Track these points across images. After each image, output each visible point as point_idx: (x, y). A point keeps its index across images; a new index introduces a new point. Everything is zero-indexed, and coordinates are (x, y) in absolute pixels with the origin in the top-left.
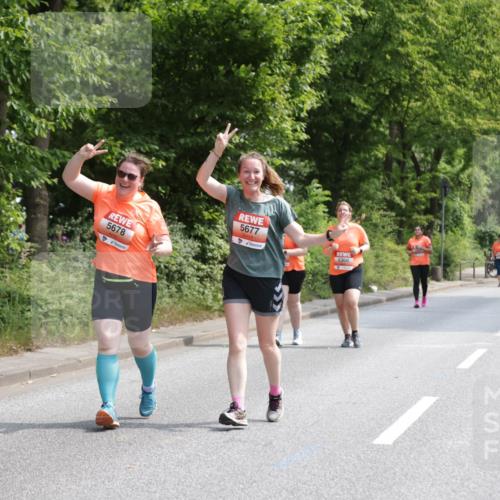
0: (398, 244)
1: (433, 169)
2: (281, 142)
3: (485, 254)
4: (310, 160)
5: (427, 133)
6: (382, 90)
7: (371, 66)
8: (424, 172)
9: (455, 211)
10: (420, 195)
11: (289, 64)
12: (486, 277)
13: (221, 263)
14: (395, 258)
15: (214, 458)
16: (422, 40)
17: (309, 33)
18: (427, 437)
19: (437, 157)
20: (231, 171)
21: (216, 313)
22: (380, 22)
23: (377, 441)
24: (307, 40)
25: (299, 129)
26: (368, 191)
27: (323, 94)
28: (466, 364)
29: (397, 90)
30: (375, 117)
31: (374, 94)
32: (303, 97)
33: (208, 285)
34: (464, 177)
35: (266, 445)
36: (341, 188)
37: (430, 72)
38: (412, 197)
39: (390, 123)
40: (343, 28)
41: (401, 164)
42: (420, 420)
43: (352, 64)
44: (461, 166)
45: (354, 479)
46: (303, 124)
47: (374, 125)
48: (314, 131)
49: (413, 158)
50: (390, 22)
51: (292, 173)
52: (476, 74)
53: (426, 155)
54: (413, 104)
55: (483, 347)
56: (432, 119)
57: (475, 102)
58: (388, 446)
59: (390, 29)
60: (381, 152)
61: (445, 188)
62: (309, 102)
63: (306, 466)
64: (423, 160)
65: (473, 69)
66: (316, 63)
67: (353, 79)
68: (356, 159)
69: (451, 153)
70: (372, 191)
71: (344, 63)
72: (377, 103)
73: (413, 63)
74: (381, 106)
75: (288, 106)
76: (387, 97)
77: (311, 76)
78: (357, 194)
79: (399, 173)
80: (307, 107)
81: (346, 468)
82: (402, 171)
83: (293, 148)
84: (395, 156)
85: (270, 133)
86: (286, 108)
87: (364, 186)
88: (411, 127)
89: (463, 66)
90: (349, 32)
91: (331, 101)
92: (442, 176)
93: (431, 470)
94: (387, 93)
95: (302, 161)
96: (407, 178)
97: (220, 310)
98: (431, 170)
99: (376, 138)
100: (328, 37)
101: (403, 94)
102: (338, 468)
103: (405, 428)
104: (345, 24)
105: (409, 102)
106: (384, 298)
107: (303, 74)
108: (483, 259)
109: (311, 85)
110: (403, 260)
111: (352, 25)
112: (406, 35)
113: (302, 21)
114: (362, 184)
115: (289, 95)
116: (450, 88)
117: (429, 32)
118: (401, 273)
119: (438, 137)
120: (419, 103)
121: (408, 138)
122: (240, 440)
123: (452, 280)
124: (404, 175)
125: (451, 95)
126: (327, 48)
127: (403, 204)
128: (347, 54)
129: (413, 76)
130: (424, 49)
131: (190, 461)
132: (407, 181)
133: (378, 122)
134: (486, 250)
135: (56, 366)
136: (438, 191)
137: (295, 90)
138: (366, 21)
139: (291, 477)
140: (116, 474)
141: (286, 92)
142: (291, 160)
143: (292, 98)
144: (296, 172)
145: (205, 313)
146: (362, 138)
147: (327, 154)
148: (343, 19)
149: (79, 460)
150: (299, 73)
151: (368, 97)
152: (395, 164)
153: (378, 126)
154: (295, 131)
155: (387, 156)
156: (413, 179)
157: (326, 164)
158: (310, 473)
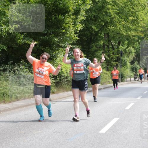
0: (107, 71)
1: (118, 48)
2: (71, 40)
3: (134, 74)
4: (80, 45)
5: (116, 37)
6: (102, 24)
7: (98, 16)
8: (115, 49)
9: (125, 61)
10: (114, 56)
11: (73, 16)
12: (134, 81)
13: (52, 77)
14: (106, 75)
15: (50, 137)
16: (114, 8)
17: (79, 6)
18: (116, 130)
19: (119, 44)
20: (55, 49)
22: (101, 2)
23: (100, 132)
24: (79, 8)
25: (76, 36)
26: (98, 55)
27: (84, 25)
28: (128, 108)
29: (107, 23)
30: (99, 32)
31: (99, 25)
32: (77, 26)
34: (127, 50)
35: (66, 133)
36: (89, 54)
37: (117, 18)
38: (111, 57)
39: (104, 34)
40: (90, 4)
41: (108, 46)
42: (114, 125)
43: (93, 15)
44: (126, 47)
45: (93, 143)
46: (77, 35)
47: (100, 34)
48: (81, 37)
49: (112, 44)
50: (105, 2)
52: (131, 18)
53: (116, 43)
54: (111, 28)
55: (133, 102)
56: (117, 32)
57: (131, 27)
58: (104, 133)
59: (105, 5)
60: (102, 43)
61: (122, 53)
63: (79, 140)
64: (115, 45)
65: (130, 17)
66: (82, 15)
67: (93, 20)
68: (94, 45)
69: (123, 43)
70: (99, 55)
71: (91, 15)
72: (101, 27)
73: (111, 15)
74: (102, 28)
75: (73, 29)
76: (103, 26)
77: (80, 20)
78: (94, 56)
79: (107, 49)
80: (79, 29)
81: (91, 140)
82: (108, 48)
83: (75, 42)
84: (106, 44)
87: (97, 53)
88: (111, 35)
89: (127, 16)
90: (92, 6)
91: (86, 27)
92: (120, 50)
93: (117, 140)
94: (104, 24)
95: (77, 46)
96: (110, 51)
98: (117, 48)
99: (100, 39)
100: (85, 7)
101: (108, 25)
102: (88, 140)
103: (109, 128)
104: (90, 3)
105: (110, 27)
106: (103, 88)
108: (133, 76)
109: (80, 23)
110: (109, 76)
111: (93, 4)
112: (109, 6)
113: (77, 2)
114: (96, 53)
115: (73, 25)
116: (123, 23)
117: (117, 5)
118: (108, 80)
119: (119, 38)
120: (113, 28)
121: (110, 38)
122: (58, 132)
123: (124, 82)
124: (109, 50)
125: (123, 25)
126: (85, 10)
127: (109, 58)
128: (91, 12)
129: (112, 19)
130: (115, 11)
131: (43, 139)
132: (110, 52)
133: (101, 33)
134: (134, 72)
135: (2, 110)
136: (119, 55)
137: (75, 24)
138: (97, 2)
139: (74, 143)
140: (20, 143)
141: (72, 25)
142: (74, 46)
146: (96, 38)
147: (85, 43)
148: (90, 1)
149: (9, 139)
150: (76, 19)
151: (98, 26)
152: (106, 46)
153: (101, 35)
154: (75, 37)
155: (104, 44)
156: (112, 51)
157: (85, 47)
158: (80, 142)
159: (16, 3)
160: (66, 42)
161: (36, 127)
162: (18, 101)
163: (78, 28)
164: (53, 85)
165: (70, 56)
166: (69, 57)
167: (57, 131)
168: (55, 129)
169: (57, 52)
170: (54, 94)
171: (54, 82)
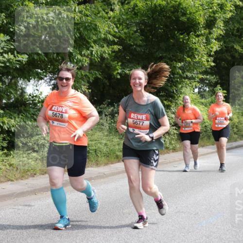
2: (202, 66)
4: (216, 75)
11: (205, 29)
13: (173, 126)
15: (170, 220)
17: (214, 14)
20: (177, 81)
21: (171, 151)
24: (213, 17)
25: (210, 60)
27: (221, 43)
32: (212, 45)
33: (167, 137)
35: (195, 215)
40: (231, 11)
43: (236, 28)
45: (238, 231)
46: (212, 58)
48: (218, 61)
51: (207, 82)
62: (215, 47)
63: (215, 224)
66: (218, 28)
67: (236, 36)
71: (232, 28)
75: (205, 50)
77: (216, 35)
80: (214, 49)
83: (208, 69)
85: (196, 62)
86: (204, 51)
90: (234, 13)
91: (225, 47)
95: (213, 76)
97: (173, 149)
100: (224, 15)
104: (232, 9)
107: (212, 33)
109: (215, 40)
111: (235, 10)
113: (211, 8)
122: (183, 212)
126: (223, 21)
128: (233, 24)
135: (93, 176)
137: (208, 42)
138: (242, 7)
139: (207, 230)
141: (204, 43)
142: (207, 76)
143: (207, 45)
144: (209, 81)
145: (165, 151)
147: (224, 72)
148: (231, 7)
149: (104, 222)
150: (210, 33)
154: (208, 61)
157: (224, 78)
158: (216, 228)
159: (114, 8)
160: (194, 71)
161: (148, 204)
162: (118, 162)
163: (212, 48)
164: (174, 138)
165: (201, 91)
166: (199, 93)
167: (181, 211)
168: (177, 208)
169: (180, 86)
170: (177, 153)
171: (177, 134)
